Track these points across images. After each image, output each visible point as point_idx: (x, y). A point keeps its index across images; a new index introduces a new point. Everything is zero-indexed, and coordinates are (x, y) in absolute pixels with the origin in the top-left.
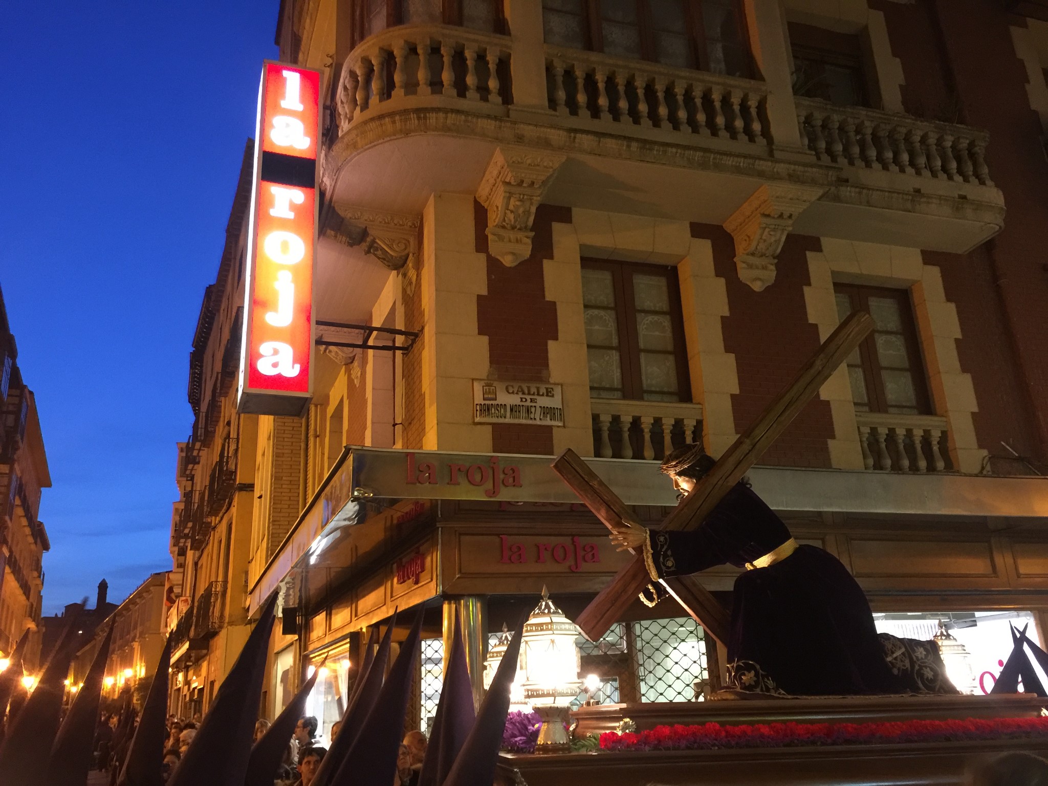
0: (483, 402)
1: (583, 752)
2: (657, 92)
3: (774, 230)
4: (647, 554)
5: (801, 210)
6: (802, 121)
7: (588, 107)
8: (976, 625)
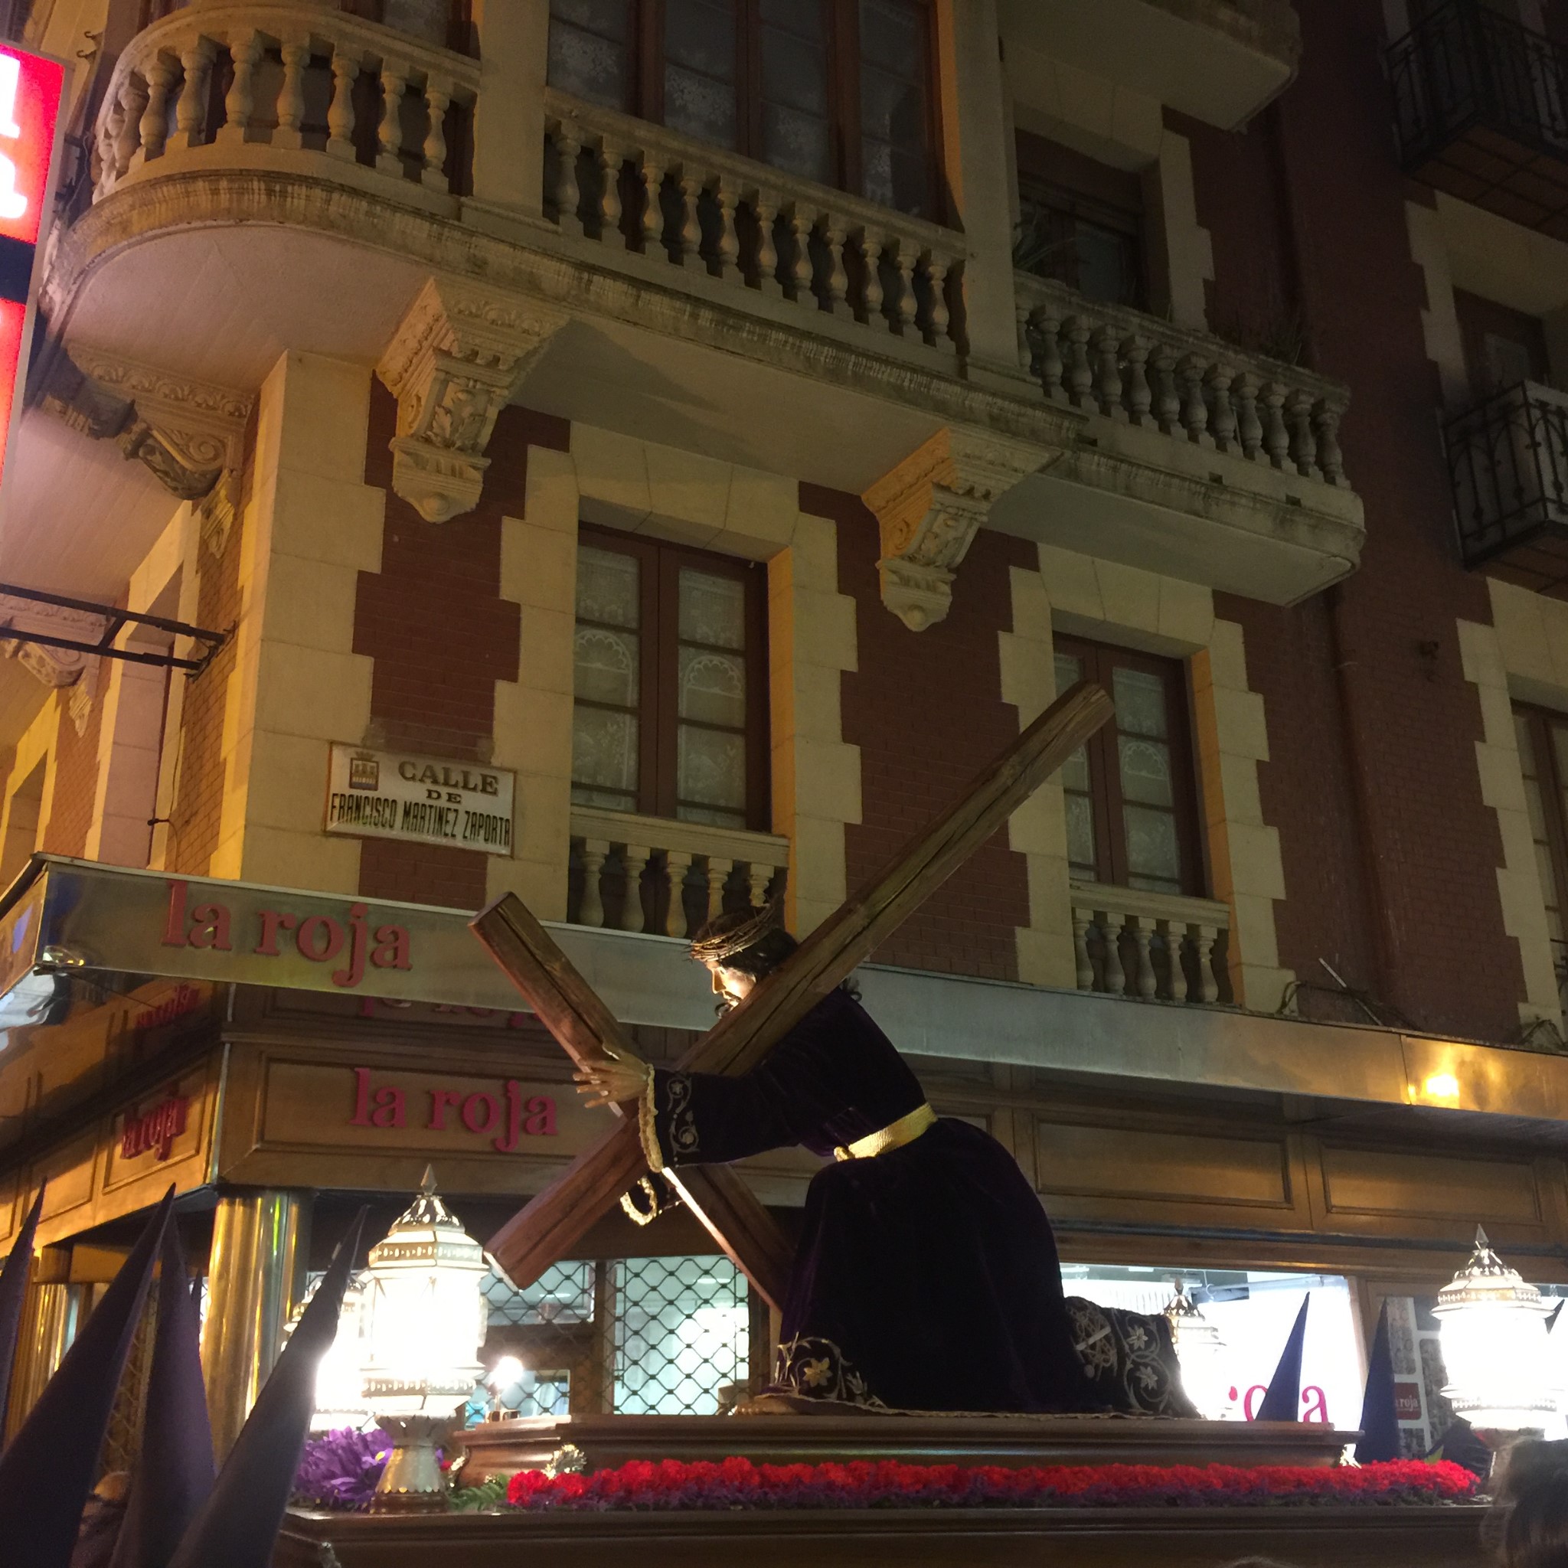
0: (348, 792)
1: (472, 1510)
2: (759, 219)
3: (955, 517)
4: (645, 1116)
5: (1007, 488)
6: (1024, 319)
7: (622, 227)
8: (1247, 1297)
